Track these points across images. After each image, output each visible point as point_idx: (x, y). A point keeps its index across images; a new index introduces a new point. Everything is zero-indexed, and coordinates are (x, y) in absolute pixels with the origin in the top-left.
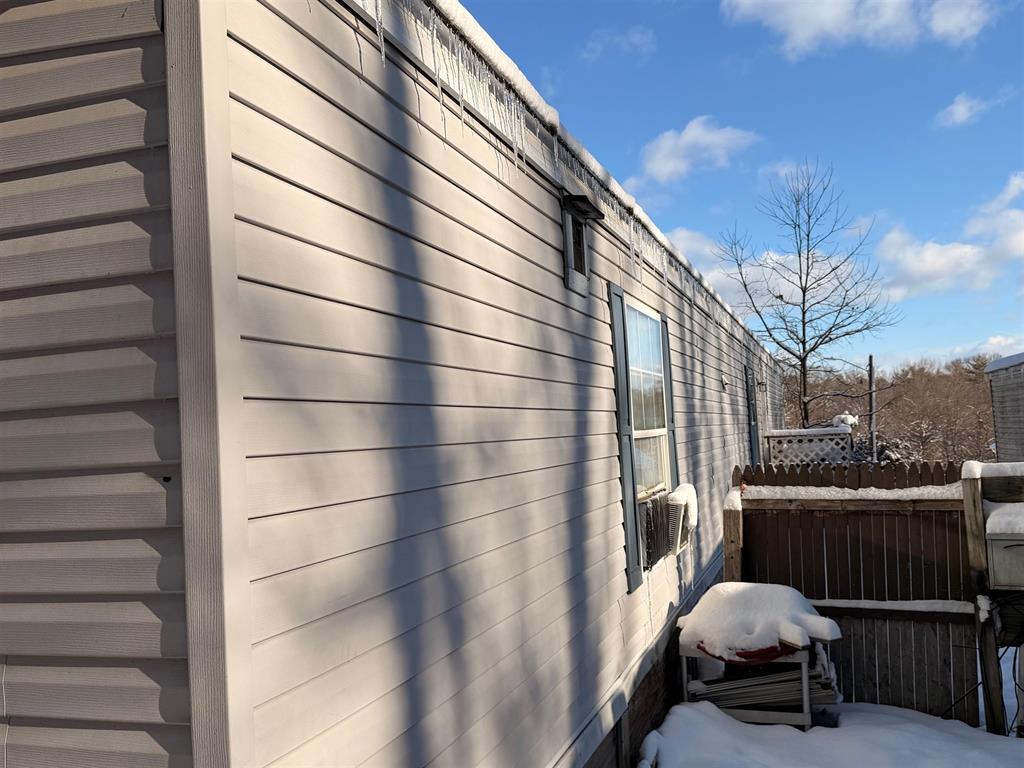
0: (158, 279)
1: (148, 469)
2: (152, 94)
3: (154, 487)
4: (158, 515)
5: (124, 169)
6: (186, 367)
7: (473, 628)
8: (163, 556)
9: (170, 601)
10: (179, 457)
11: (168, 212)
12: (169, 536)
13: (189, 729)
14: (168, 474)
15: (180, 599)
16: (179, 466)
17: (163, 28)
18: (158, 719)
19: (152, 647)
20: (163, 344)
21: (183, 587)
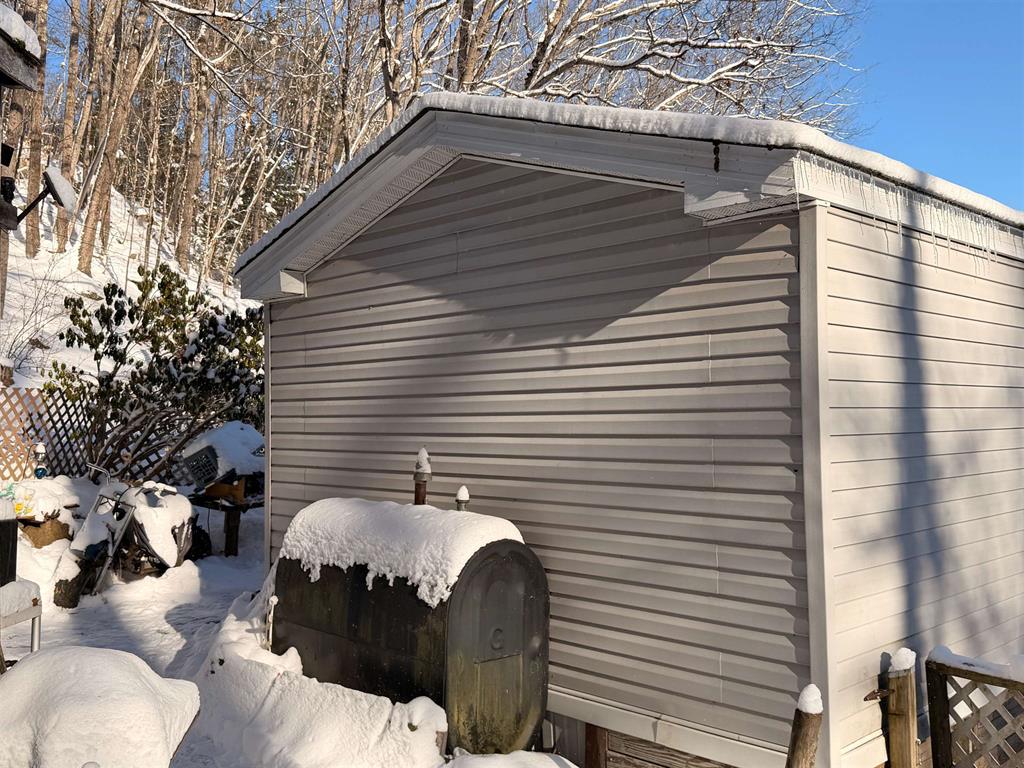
0: (794, 382)
1: (787, 466)
2: (793, 300)
3: (790, 473)
4: (792, 486)
5: (778, 332)
6: (806, 423)
7: (949, 567)
8: (794, 503)
9: (798, 524)
10: (802, 461)
11: (799, 353)
12: (797, 496)
13: (806, 581)
14: (797, 469)
15: (802, 524)
16: (802, 465)
17: (799, 269)
18: (791, 574)
19: (788, 543)
20: (795, 411)
21: (804, 518)
